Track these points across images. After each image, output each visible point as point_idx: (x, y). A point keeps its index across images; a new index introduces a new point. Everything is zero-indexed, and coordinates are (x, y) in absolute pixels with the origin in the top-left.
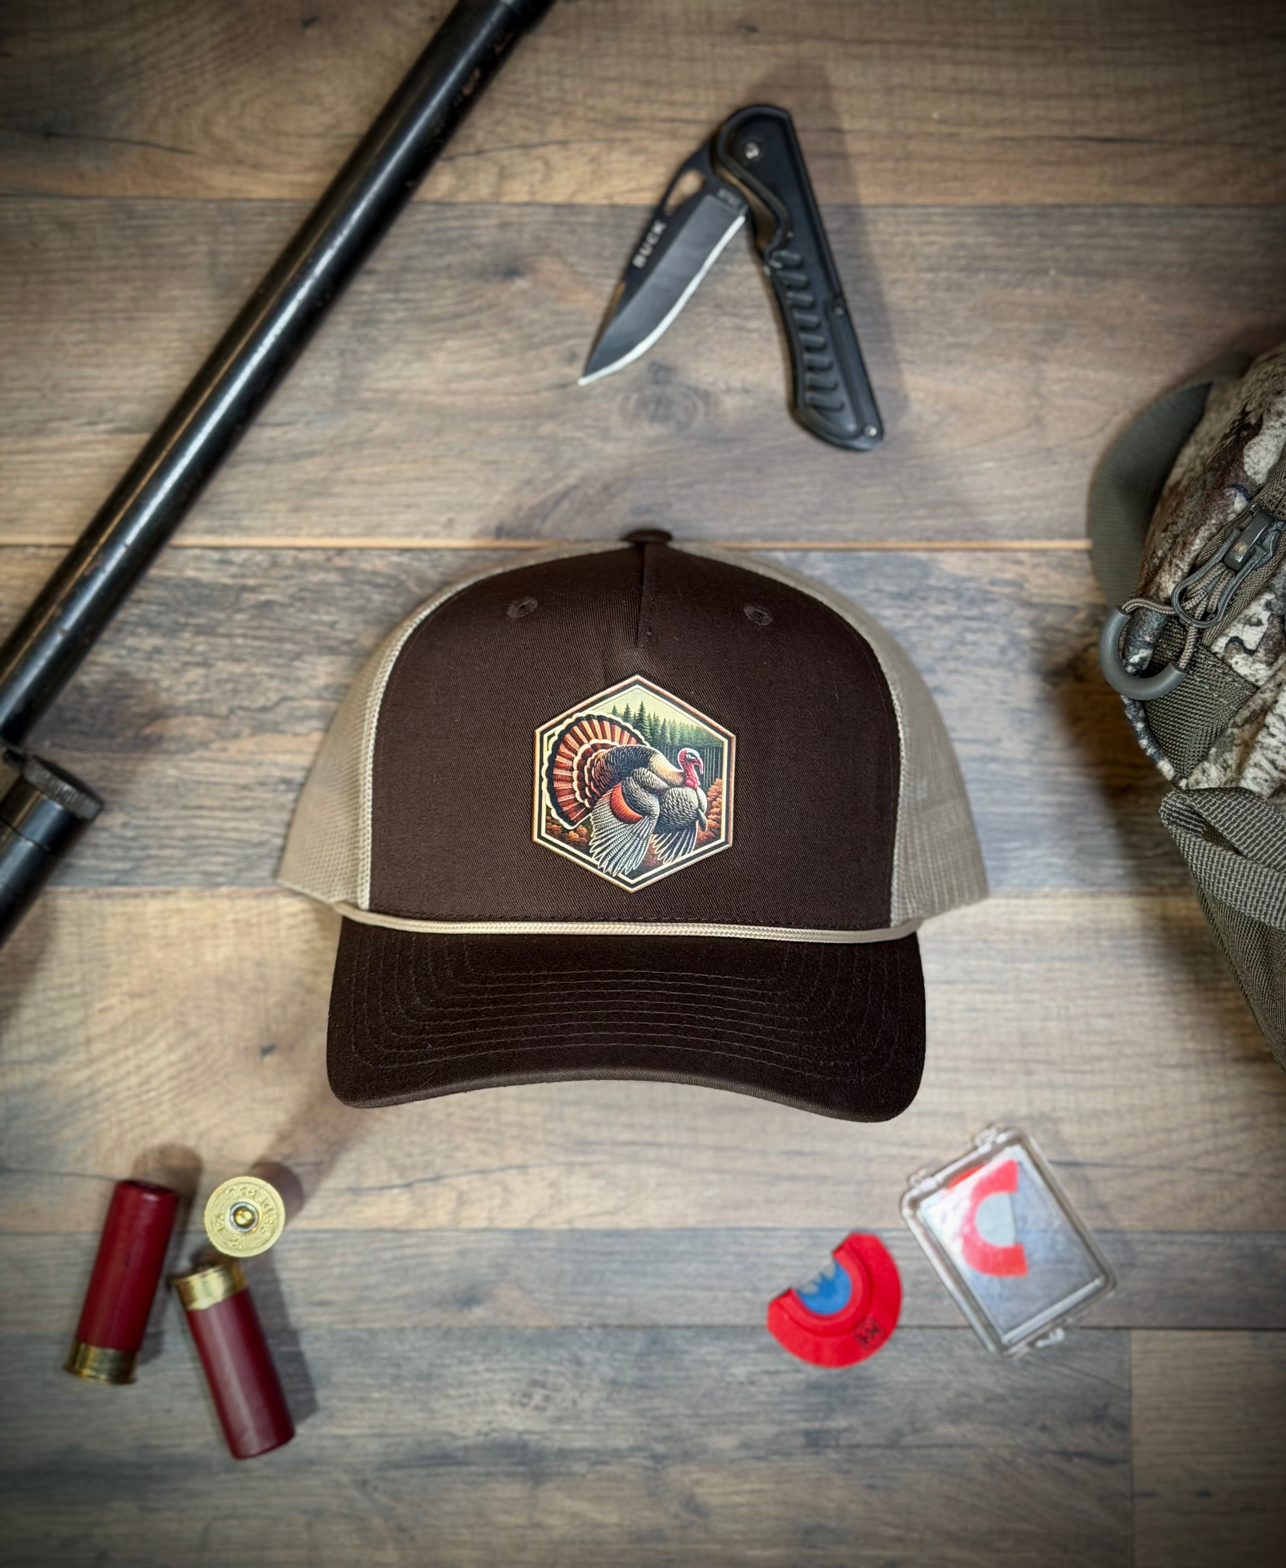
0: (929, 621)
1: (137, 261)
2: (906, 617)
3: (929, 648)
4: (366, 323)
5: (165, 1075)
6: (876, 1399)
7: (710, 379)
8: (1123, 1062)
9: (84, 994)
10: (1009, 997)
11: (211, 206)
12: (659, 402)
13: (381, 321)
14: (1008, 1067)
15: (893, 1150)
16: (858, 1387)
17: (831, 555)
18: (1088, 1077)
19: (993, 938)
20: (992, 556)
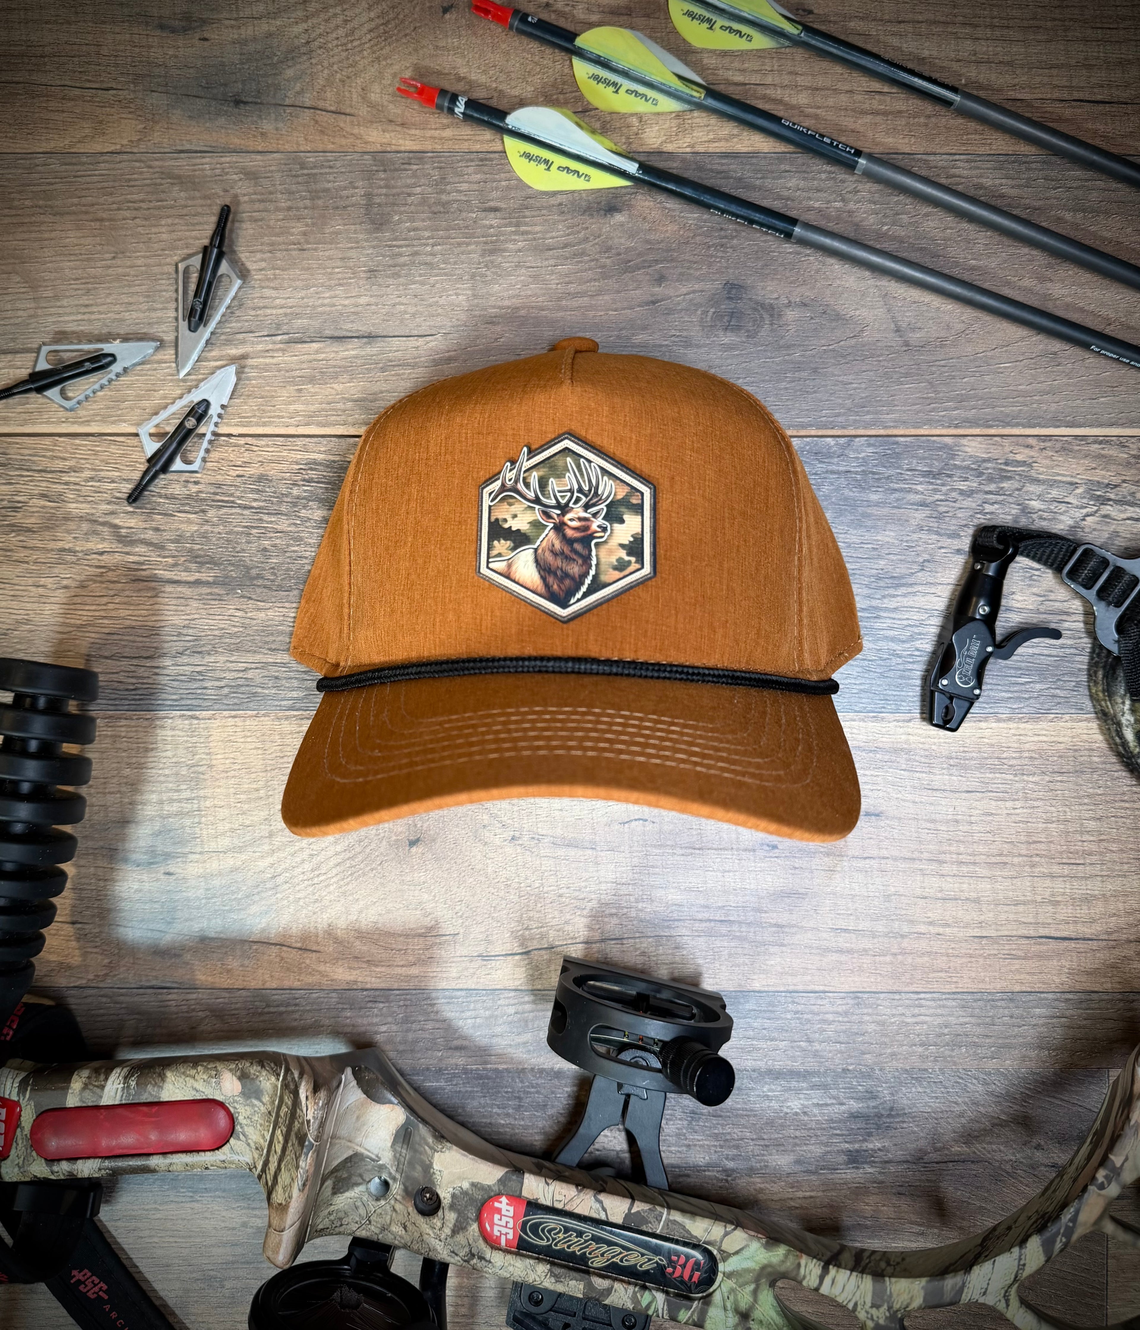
0: (954, 494)
1: (308, 203)
2: (935, 491)
3: (954, 516)
4: (492, 252)
5: (332, 863)
6: (905, 1125)
7: (775, 296)
8: (1108, 857)
9: (268, 797)
10: (1018, 804)
11: (366, 157)
12: (732, 315)
13: (505, 250)
14: (1016, 860)
15: (923, 928)
16: (889, 1116)
17: (872, 440)
18: (1081, 867)
19: (1005, 755)
20: (1006, 442)
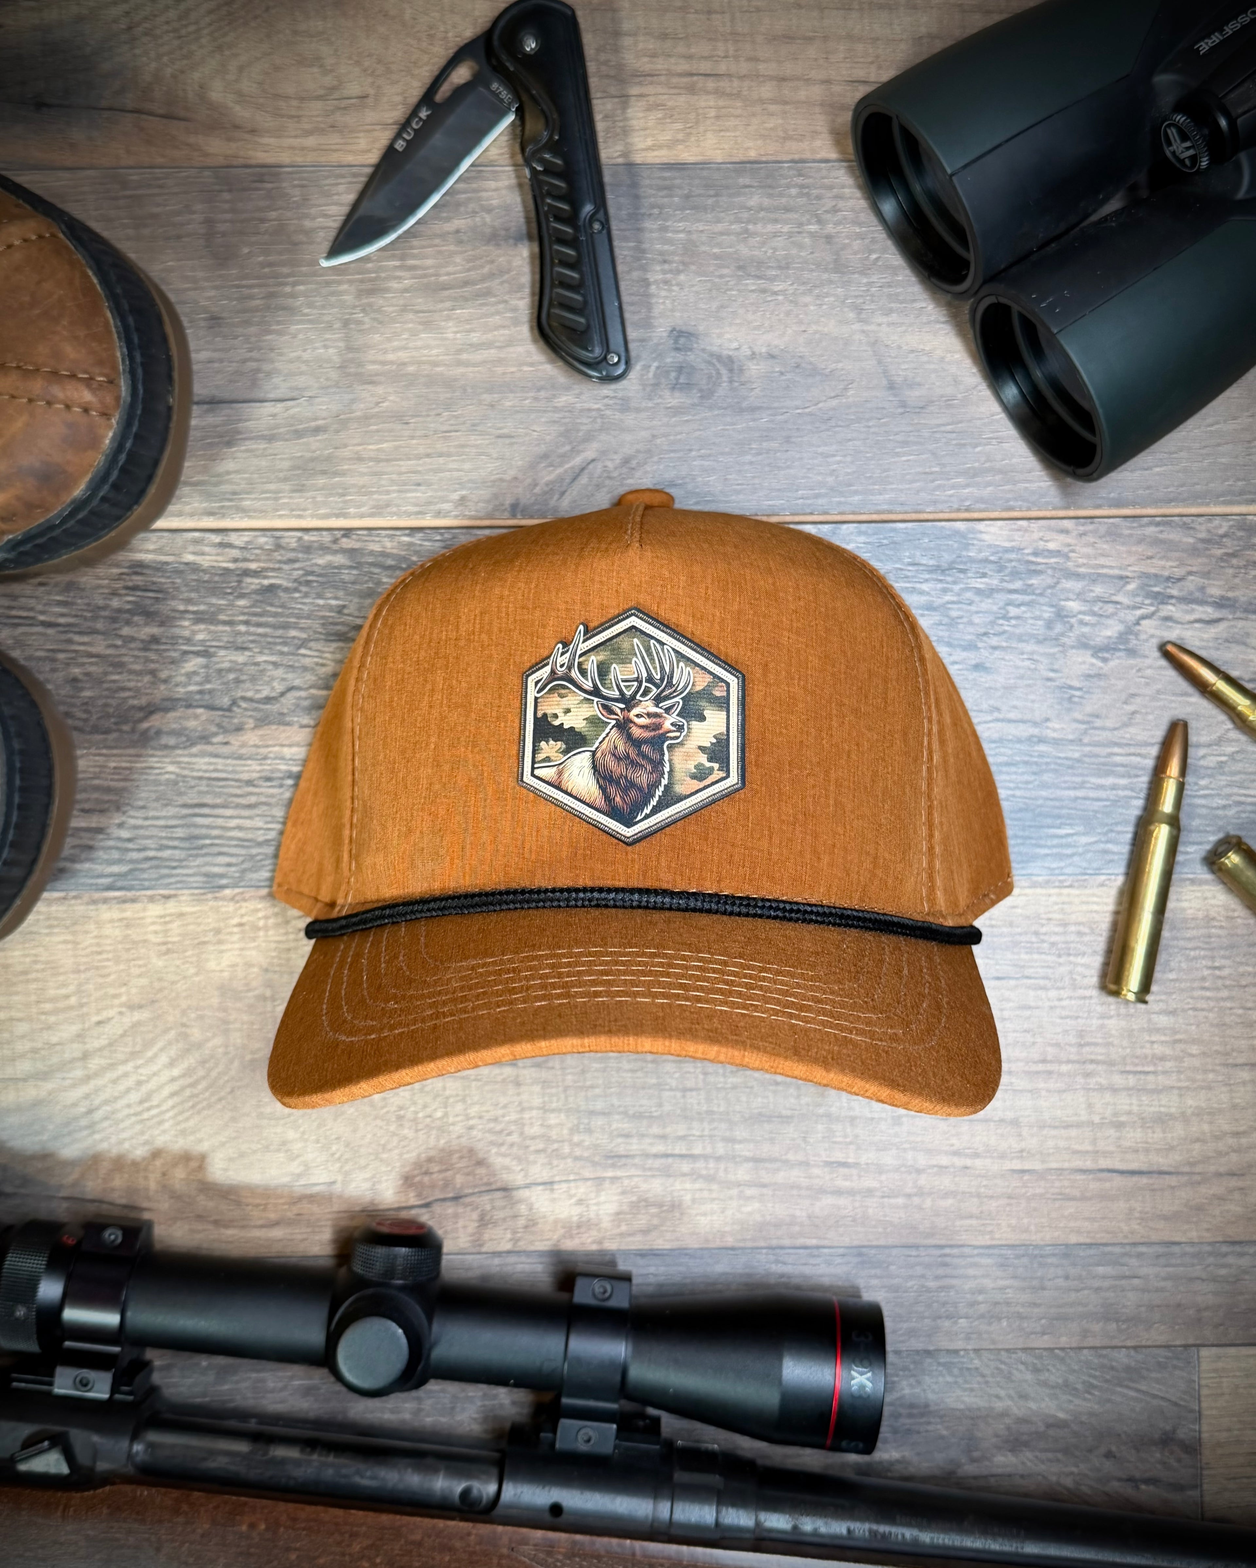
0: (969, 595)
1: (131, 232)
2: (945, 591)
3: (971, 623)
4: (371, 292)
5: (166, 1092)
6: (930, 1428)
7: (735, 345)
8: (1187, 1062)
9: (82, 1005)
10: (1064, 994)
11: (207, 173)
12: (680, 369)
13: (387, 290)
14: (1064, 1068)
15: (944, 1161)
16: (910, 1416)
17: (864, 527)
18: (1151, 1078)
19: (1044, 930)
20: (1034, 525)
